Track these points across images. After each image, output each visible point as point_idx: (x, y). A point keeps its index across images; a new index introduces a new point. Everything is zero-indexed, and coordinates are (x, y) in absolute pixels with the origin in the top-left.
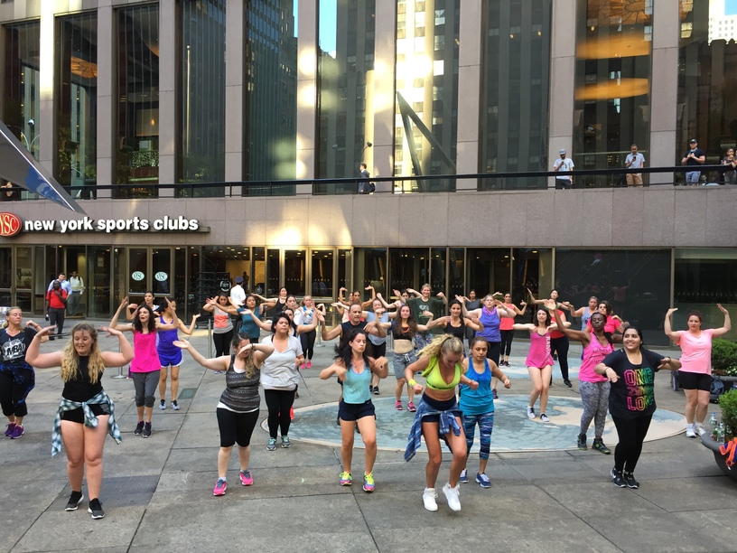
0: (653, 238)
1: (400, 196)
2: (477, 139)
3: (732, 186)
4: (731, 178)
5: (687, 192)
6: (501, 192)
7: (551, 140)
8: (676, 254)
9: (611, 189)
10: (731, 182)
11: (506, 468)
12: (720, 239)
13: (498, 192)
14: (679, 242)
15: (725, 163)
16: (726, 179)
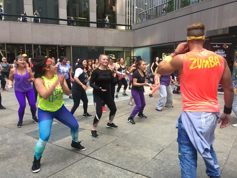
2: (32, 4)
5: (108, 30)
7: (59, 9)
8: (105, 49)
9: (87, 27)
12: (115, 45)
14: (106, 45)
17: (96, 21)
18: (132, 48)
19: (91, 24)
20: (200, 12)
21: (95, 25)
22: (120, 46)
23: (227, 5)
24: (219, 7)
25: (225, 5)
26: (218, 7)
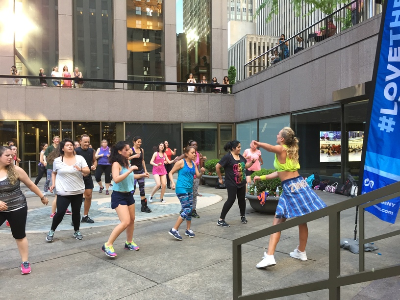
0: (173, 118)
1: (26, 88)
2: (72, 59)
3: (205, 93)
4: (204, 90)
5: (188, 95)
6: (93, 89)
7: (115, 64)
8: (183, 126)
10: (204, 92)
11: (159, 225)
12: (202, 119)
13: (92, 89)
14: (184, 120)
15: (202, 83)
16: (202, 90)
17: (175, 81)
18: (233, 123)
19: (167, 86)
20: (324, 57)
21: (175, 87)
22: (210, 120)
23: (365, 41)
24: (352, 46)
25: (362, 42)
26: (350, 47)
